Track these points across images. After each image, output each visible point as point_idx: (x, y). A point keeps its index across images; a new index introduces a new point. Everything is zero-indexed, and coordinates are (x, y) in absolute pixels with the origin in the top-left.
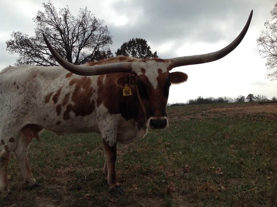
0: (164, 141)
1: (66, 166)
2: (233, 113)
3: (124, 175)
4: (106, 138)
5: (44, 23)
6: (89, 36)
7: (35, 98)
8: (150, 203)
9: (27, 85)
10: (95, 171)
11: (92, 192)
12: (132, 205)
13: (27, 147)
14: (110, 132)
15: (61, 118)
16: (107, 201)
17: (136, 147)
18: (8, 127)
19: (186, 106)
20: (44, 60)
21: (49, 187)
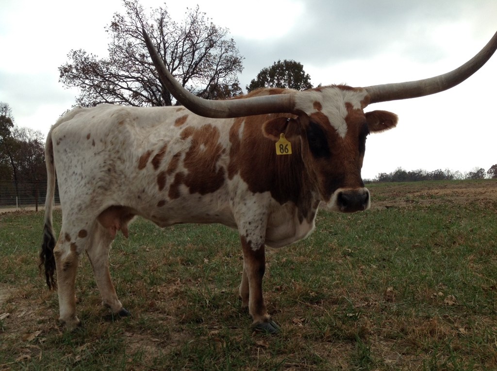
0: (341, 246)
1: (169, 282)
2: (465, 198)
3: (276, 300)
4: (247, 235)
5: (124, 34)
6: (202, 57)
7: (123, 162)
8: (330, 352)
9: (109, 138)
10: (223, 292)
11: (221, 328)
12: (296, 353)
13: (108, 246)
14: (253, 225)
15: (165, 195)
16: (250, 345)
17: (290, 253)
18: (76, 210)
19: (374, 185)
20: (124, 100)
21: (146, 317)
